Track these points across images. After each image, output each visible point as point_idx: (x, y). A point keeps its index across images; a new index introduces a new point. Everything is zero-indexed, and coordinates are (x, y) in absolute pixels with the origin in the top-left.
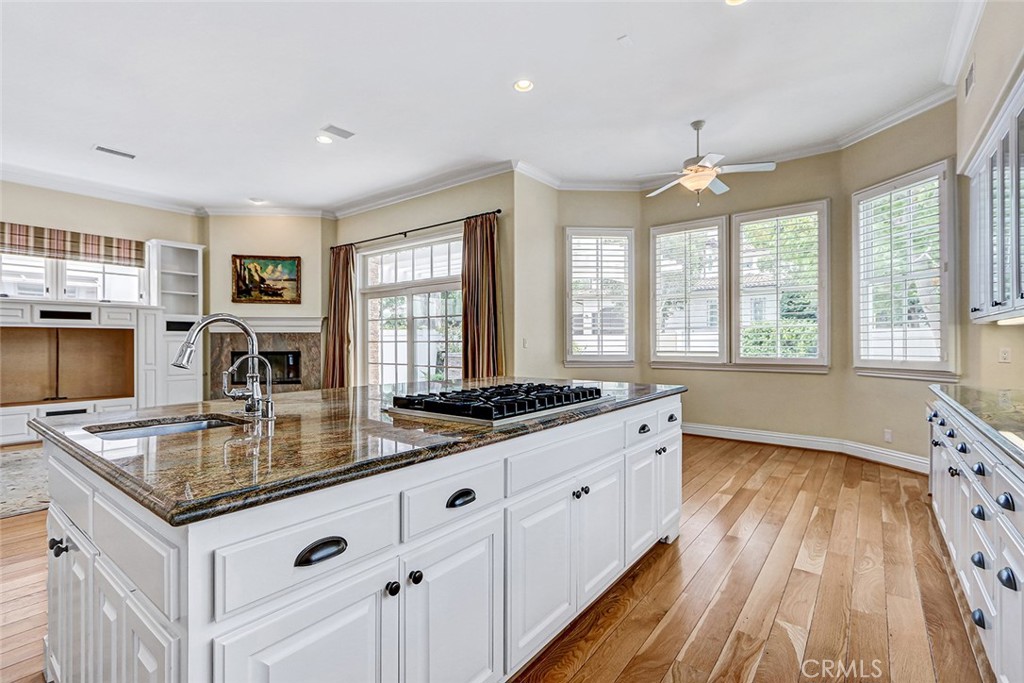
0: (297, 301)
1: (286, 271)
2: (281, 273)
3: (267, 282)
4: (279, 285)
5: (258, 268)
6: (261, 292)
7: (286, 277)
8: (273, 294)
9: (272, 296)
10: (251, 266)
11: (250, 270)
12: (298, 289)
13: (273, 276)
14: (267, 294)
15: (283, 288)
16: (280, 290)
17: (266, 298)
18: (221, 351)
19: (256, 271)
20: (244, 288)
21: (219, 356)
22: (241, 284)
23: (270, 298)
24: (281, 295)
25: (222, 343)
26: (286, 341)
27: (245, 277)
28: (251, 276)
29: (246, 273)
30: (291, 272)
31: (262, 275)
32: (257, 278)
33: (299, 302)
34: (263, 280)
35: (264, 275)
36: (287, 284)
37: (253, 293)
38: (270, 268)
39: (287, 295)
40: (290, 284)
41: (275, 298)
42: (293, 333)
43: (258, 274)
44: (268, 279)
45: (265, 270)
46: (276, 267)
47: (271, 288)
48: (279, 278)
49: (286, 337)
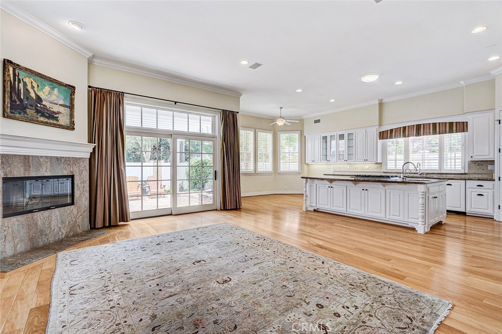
0: (71, 127)
3: (44, 103)
4: (55, 109)
5: (35, 85)
6: (38, 111)
7: (61, 102)
8: (48, 117)
9: (48, 118)
10: (27, 80)
11: (25, 84)
12: (72, 116)
13: (51, 98)
14: (43, 115)
15: (58, 113)
16: (56, 113)
17: (42, 119)
19: (33, 87)
20: (18, 103)
22: (15, 97)
23: (46, 120)
24: (56, 119)
26: (62, 165)
27: (19, 90)
29: (21, 85)
30: (65, 99)
31: (39, 94)
32: (33, 95)
33: (73, 129)
34: (39, 99)
35: (41, 94)
36: (62, 109)
37: (28, 111)
38: (47, 89)
39: (64, 120)
40: (64, 110)
41: (51, 121)
42: (68, 158)
43: (34, 91)
44: (45, 100)
45: (42, 89)
46: (53, 89)
47: (47, 110)
48: (56, 102)
49: (63, 161)
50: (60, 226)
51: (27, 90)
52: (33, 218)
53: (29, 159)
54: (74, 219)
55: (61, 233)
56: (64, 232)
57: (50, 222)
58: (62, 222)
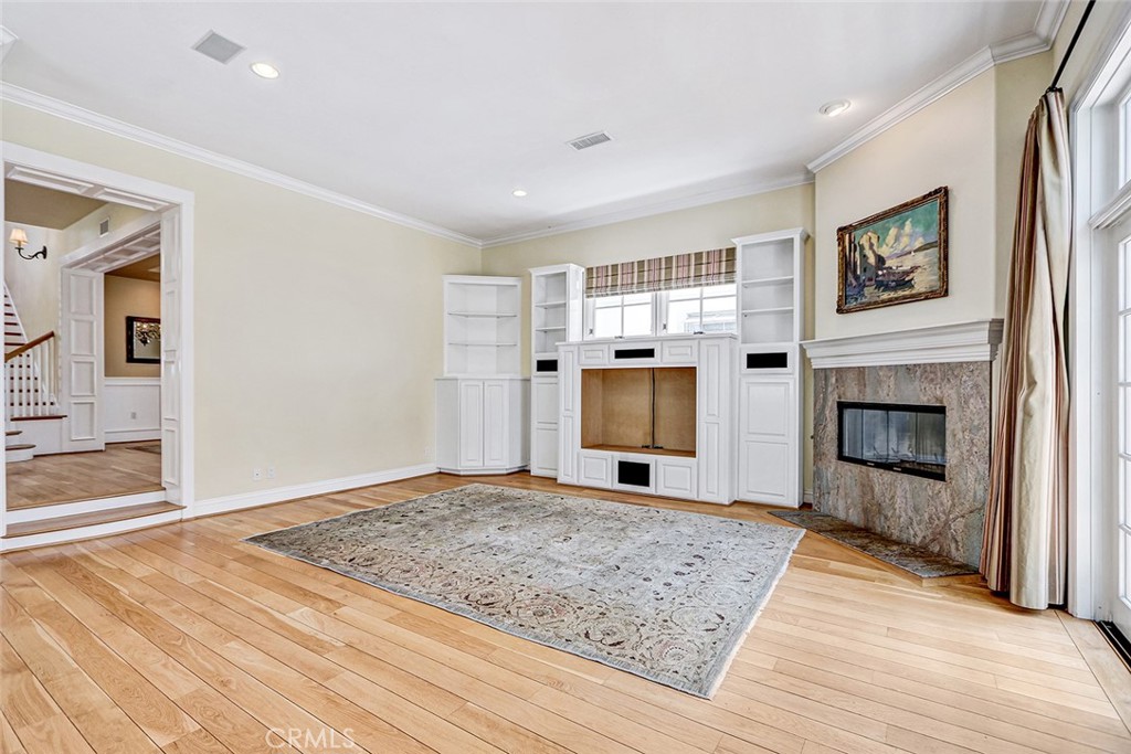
0: (941, 290)
1: (920, 229)
2: (911, 236)
3: (888, 264)
4: (907, 264)
5: (875, 240)
6: (879, 285)
7: (918, 244)
8: (895, 287)
9: (894, 289)
10: (864, 240)
11: (862, 248)
12: (941, 263)
13: (898, 247)
14: (887, 288)
15: (914, 269)
16: (907, 273)
17: (885, 296)
18: (825, 399)
19: (871, 245)
20: (854, 283)
21: (824, 407)
22: (850, 277)
23: (893, 295)
24: (909, 285)
25: (826, 385)
26: (917, 383)
27: (855, 263)
28: (864, 257)
29: (858, 255)
30: (927, 232)
31: (879, 251)
32: (873, 260)
33: (945, 292)
34: (881, 260)
35: (884, 251)
36: (921, 258)
37: (866, 291)
38: (893, 232)
39: (922, 282)
40: (926, 255)
41: (901, 293)
42: (931, 365)
43: (874, 252)
44: (889, 257)
45: (884, 240)
46: (902, 226)
47: (894, 274)
48: (907, 249)
49: (918, 373)
50: (910, 514)
51: (865, 256)
52: (868, 476)
53: (864, 373)
54: (943, 518)
55: (912, 532)
56: (920, 535)
57: (893, 497)
58: (916, 510)
